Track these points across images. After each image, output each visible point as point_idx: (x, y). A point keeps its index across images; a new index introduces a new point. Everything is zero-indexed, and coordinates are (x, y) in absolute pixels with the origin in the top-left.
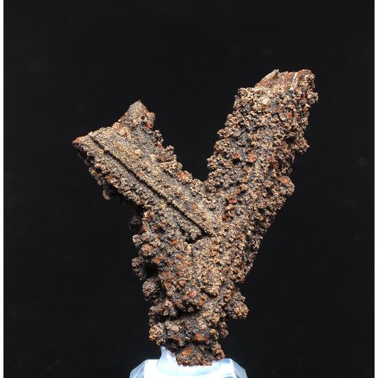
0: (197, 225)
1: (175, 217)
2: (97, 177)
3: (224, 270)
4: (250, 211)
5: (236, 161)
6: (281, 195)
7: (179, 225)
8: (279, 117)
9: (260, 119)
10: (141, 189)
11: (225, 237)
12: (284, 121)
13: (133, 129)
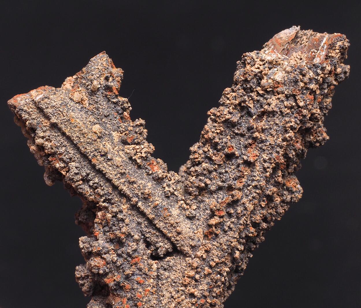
0: (169, 239)
1: (139, 224)
2: (37, 156)
3: (198, 303)
4: (242, 227)
5: (230, 157)
6: (283, 201)
7: (144, 235)
8: (296, 101)
9: (269, 101)
10: (96, 180)
11: (204, 259)
12: (302, 108)
13: (93, 93)
